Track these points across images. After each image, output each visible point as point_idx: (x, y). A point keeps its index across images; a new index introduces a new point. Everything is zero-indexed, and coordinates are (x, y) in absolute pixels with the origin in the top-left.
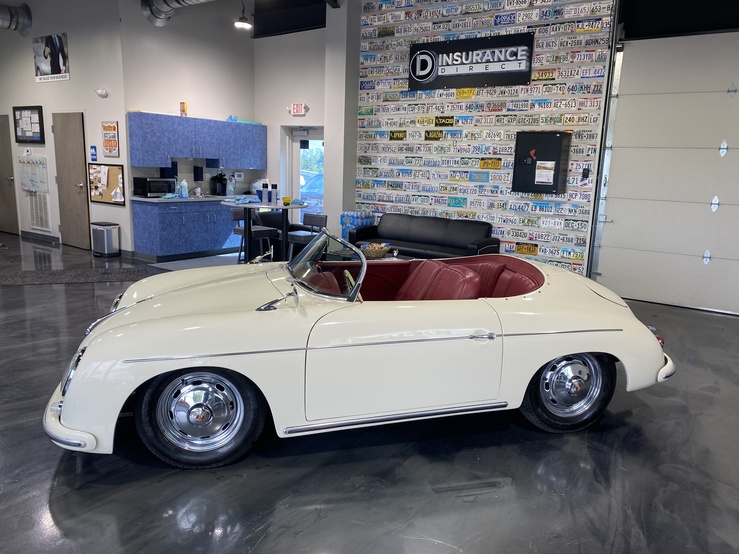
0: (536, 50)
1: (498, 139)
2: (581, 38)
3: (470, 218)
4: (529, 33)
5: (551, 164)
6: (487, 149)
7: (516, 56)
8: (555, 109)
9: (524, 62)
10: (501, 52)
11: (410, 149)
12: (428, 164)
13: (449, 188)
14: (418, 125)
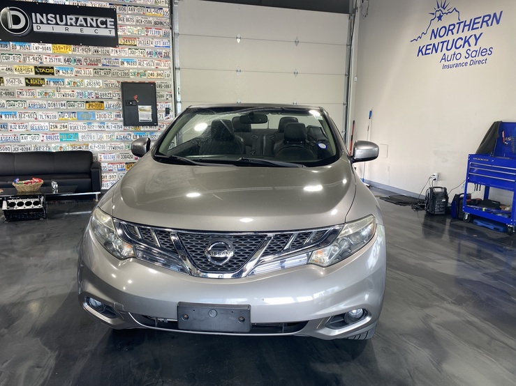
0: (119, 22)
1: (98, 87)
2: (151, 19)
3: (84, 149)
4: (110, 9)
5: (148, 108)
6: (90, 94)
7: (107, 25)
8: (140, 67)
9: (113, 31)
10: (92, 20)
11: (9, 94)
12: (32, 106)
13: (59, 126)
14: (16, 73)
